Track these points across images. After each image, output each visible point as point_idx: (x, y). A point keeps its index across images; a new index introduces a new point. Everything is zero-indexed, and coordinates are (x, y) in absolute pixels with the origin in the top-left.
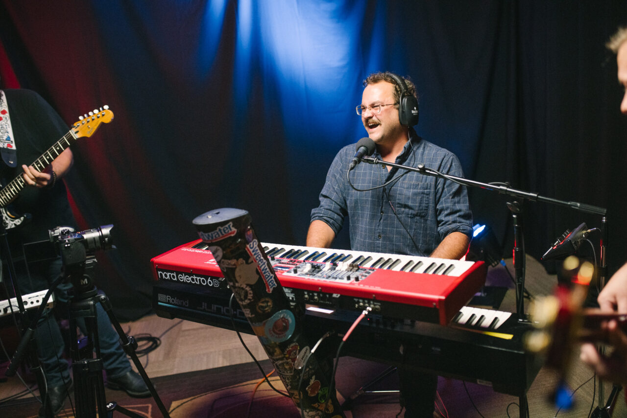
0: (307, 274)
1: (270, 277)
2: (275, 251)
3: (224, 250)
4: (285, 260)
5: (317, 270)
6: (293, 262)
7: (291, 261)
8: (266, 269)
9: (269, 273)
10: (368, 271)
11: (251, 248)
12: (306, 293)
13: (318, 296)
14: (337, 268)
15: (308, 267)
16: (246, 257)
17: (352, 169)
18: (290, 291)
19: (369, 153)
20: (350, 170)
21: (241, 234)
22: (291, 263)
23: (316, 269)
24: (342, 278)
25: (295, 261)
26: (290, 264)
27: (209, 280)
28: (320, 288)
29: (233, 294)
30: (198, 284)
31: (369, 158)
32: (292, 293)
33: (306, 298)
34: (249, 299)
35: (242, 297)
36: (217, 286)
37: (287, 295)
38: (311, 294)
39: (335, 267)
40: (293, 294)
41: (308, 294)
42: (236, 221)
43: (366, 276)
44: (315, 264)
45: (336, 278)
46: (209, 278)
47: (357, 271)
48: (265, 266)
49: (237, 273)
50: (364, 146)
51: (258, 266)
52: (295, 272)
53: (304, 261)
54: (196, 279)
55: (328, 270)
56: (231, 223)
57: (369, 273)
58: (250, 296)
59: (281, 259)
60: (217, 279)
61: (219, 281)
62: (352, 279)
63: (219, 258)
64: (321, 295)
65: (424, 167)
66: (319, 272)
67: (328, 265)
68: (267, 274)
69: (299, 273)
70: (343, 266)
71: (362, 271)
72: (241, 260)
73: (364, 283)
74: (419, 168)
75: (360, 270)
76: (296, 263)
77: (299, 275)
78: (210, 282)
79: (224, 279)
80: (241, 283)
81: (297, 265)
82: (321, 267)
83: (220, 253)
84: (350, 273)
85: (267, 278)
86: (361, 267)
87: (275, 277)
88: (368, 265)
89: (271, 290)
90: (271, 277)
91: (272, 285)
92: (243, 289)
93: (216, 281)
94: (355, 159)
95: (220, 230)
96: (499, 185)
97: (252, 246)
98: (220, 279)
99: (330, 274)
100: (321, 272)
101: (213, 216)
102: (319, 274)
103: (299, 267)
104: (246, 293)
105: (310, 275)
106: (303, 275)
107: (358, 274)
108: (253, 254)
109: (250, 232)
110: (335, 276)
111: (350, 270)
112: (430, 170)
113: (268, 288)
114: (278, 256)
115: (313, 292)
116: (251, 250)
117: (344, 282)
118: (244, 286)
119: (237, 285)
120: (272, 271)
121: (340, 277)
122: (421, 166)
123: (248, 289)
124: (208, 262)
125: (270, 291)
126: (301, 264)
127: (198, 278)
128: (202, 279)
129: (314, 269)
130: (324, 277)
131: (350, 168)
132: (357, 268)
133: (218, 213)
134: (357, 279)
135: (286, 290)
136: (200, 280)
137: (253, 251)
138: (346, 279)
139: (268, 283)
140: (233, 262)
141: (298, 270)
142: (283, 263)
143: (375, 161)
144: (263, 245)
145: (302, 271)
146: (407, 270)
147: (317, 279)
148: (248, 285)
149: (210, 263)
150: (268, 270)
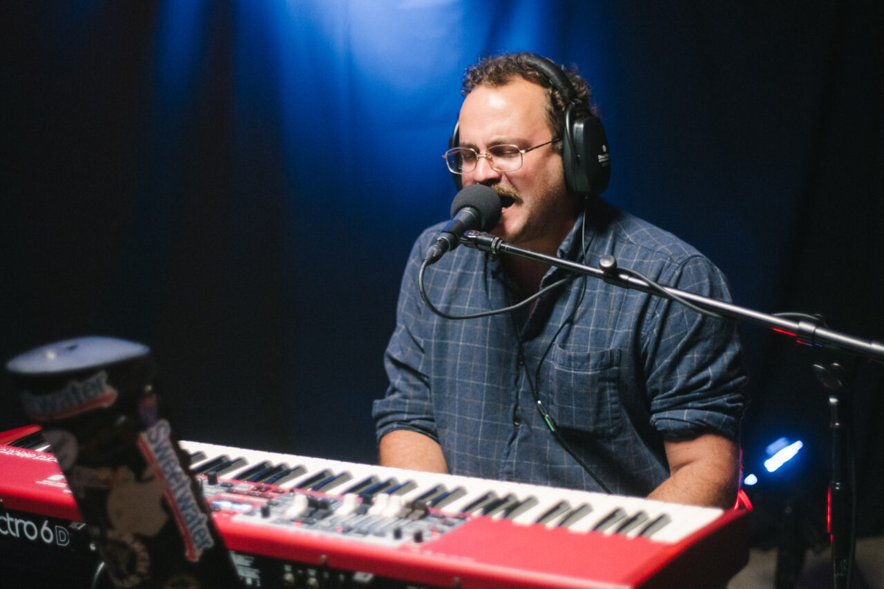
0: (293, 520)
1: (196, 521)
2: (221, 464)
3: (81, 441)
4: (244, 486)
5: (322, 511)
6: (262, 492)
7: (259, 488)
8: (188, 499)
9: (194, 510)
10: (450, 520)
11: (153, 442)
12: (288, 568)
13: (318, 577)
14: (373, 511)
15: (298, 504)
16: (138, 463)
17: (433, 260)
18: (247, 563)
19: (483, 223)
20: (427, 264)
21: (128, 403)
22: (257, 493)
23: (319, 509)
24: (381, 534)
25: (268, 489)
26: (254, 495)
27: (45, 528)
28: (324, 557)
29: (102, 565)
30: (16, 537)
31: (480, 237)
32: (253, 566)
33: (288, 582)
34: (140, 575)
35: (123, 568)
36: (64, 543)
37: (241, 572)
38: (300, 572)
39: (366, 506)
40: (257, 571)
41: (294, 572)
42: (116, 371)
43: (442, 532)
44: (319, 497)
45: (365, 533)
46: (46, 522)
47: (422, 517)
48: (186, 492)
49: (113, 504)
50: (471, 207)
51: (168, 491)
52: (265, 513)
53: (292, 491)
54: (13, 524)
55: (350, 514)
56: (103, 376)
57: (450, 525)
58: (142, 567)
59: (235, 483)
60: (66, 523)
61: (70, 530)
62: (407, 538)
63: (69, 463)
64: (326, 575)
65: (615, 264)
66: (324, 516)
67: (351, 501)
68: (190, 511)
69: (274, 516)
70: (386, 507)
71: (436, 519)
72: (124, 472)
73: (435, 547)
74: (603, 268)
75: (430, 518)
76: (270, 493)
77: (275, 522)
78: (46, 533)
79: (83, 525)
80: (122, 531)
81: (272, 497)
82: (333, 507)
83: (71, 450)
84: (403, 523)
85: (189, 522)
86: (433, 511)
87: (211, 524)
88: (452, 508)
89: (198, 553)
90: (200, 522)
91: (200, 541)
92: (124, 546)
93: (62, 530)
94: (445, 236)
95: (74, 390)
96: (797, 320)
97: (153, 437)
98: (74, 525)
99: (352, 523)
100: (330, 518)
101: (59, 354)
102: (326, 522)
103: (276, 504)
104: (133, 559)
105: (303, 522)
106: (283, 521)
107: (423, 525)
108: (156, 456)
109: (151, 402)
110: (364, 528)
111: (404, 516)
112: (631, 275)
113: (191, 549)
114: (227, 477)
115: (306, 567)
116: (152, 447)
117: (385, 545)
118: (128, 539)
119: (111, 534)
120: (205, 507)
121: (378, 529)
122: (607, 264)
123: (138, 547)
124: (44, 482)
125: (194, 557)
126: (283, 497)
127: (17, 522)
128: (26, 524)
129: (313, 509)
130: (335, 530)
131: (427, 258)
132: (421, 512)
133: (72, 348)
134: (418, 537)
135: (238, 561)
136: (21, 526)
137: (157, 450)
138: (390, 535)
139: (191, 535)
140: (104, 474)
141: (273, 509)
142: (237, 493)
143: (493, 245)
144: (190, 446)
145: (283, 513)
146: (551, 524)
147: (319, 534)
148: (139, 537)
149: (51, 484)
150: (193, 501)
